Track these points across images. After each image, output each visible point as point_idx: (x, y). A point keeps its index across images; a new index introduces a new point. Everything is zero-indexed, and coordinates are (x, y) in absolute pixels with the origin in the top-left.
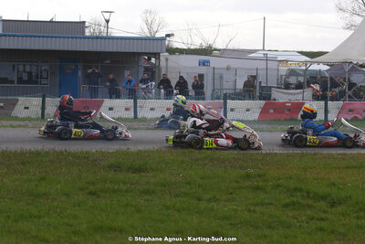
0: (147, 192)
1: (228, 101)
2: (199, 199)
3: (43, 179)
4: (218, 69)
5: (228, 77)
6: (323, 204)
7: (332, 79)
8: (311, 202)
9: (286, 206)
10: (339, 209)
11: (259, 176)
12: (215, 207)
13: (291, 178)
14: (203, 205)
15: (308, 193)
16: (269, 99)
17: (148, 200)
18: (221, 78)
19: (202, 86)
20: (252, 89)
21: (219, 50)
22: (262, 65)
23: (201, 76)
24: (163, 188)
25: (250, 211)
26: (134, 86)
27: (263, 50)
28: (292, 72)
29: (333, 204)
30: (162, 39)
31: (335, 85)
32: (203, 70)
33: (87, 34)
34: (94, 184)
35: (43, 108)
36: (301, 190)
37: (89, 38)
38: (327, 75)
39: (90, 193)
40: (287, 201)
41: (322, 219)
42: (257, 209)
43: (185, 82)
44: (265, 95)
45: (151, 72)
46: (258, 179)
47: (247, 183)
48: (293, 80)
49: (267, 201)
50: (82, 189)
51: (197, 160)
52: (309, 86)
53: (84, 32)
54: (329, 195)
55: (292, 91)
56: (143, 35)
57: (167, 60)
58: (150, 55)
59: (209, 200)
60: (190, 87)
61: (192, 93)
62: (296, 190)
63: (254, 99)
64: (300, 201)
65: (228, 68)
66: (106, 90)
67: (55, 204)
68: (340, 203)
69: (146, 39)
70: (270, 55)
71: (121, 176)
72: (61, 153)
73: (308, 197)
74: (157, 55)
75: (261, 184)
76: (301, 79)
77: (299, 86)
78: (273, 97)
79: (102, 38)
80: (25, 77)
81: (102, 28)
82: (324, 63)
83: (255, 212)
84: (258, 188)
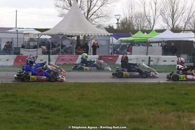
6: (47, 110)
7: (52, 43)
8: (40, 109)
9: (27, 111)
10: (56, 112)
11: (13, 95)
13: (30, 96)
15: (39, 104)
16: (19, 54)
22: (15, 36)
25: (8, 114)
27: (16, 28)
28: (31, 40)
29: (52, 110)
31: (54, 46)
36: (35, 103)
38: (50, 41)
40: (28, 108)
41: (46, 118)
42: (12, 113)
44: (17, 52)
46: (12, 97)
47: (7, 99)
48: (32, 44)
49: (17, 109)
52: (40, 47)
54: (50, 105)
55: (31, 50)
62: (33, 102)
64: (35, 108)
68: (56, 109)
70: (19, 30)
73: (39, 106)
75: (14, 99)
77: (35, 47)
78: (21, 53)
82: (48, 35)
83: (10, 114)
84: (12, 102)
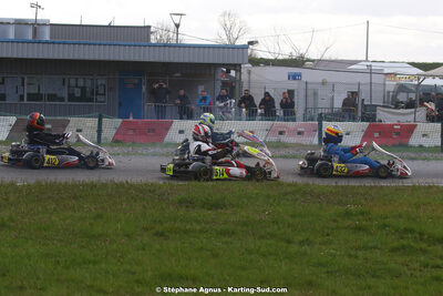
0: (224, 233)
1: (324, 123)
2: (289, 242)
3: (100, 216)
4: (311, 83)
5: (324, 93)
6: (439, 248)
8: (424, 245)
9: (393, 250)
11: (362, 214)
12: (309, 252)
14: (294, 248)
15: (421, 234)
16: (374, 120)
17: (226, 243)
18: (315, 94)
19: (292, 105)
20: (352, 107)
21: (313, 61)
22: (365, 79)
23: (291, 93)
24: (245, 228)
25: (350, 256)
26: (210, 104)
27: (367, 60)
28: (402, 88)
30: (244, 48)
32: (293, 85)
33: (153, 41)
34: (161, 222)
35: (99, 131)
36: (411, 231)
37: (155, 45)
39: (157, 234)
40: (396, 244)
41: (438, 267)
42: (360, 253)
43: (272, 100)
44: (369, 115)
45: (231, 88)
46: (361, 217)
47: (348, 223)
48: (402, 97)
49: (370, 244)
50: (146, 229)
51: (286, 194)
53: (149, 39)
55: (401, 111)
56: (220, 42)
57: (249, 72)
58: (230, 66)
59: (301, 243)
60: (277, 106)
61: (280, 112)
62: (406, 230)
63: (354, 119)
64: (412, 244)
65: (324, 83)
66: (176, 109)
67: (115, 247)
69: (224, 48)
70: (375, 66)
71: (194, 213)
72: (122, 185)
73: (422, 239)
74: (237, 67)
75: (364, 223)
76: (413, 96)
77: (410, 105)
78: (378, 117)
79: (170, 46)
80: (78, 93)
81: (171, 34)
82: (441, 77)
83: (356, 257)
84: (359, 229)
